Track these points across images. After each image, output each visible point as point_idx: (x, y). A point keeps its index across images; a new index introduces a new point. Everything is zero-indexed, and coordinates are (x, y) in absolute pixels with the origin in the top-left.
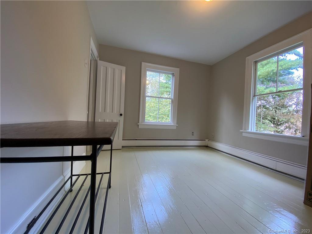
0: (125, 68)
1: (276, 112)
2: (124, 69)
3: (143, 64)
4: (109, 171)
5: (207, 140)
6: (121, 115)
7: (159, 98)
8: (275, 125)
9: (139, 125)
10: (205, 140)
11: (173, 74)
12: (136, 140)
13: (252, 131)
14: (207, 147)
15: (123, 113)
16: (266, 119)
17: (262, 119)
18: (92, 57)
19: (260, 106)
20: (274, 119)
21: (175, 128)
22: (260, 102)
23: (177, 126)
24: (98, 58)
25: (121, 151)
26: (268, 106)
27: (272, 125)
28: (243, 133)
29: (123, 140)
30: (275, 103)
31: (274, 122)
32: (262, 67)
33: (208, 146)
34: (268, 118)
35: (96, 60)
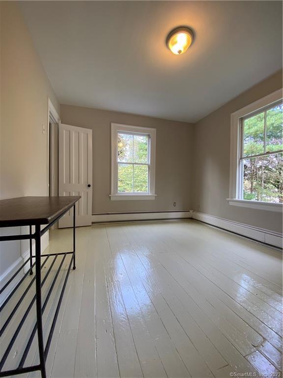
0: (91, 130)
1: (280, 173)
2: (90, 132)
3: (113, 125)
4: (73, 251)
5: (191, 211)
6: (89, 186)
7: (133, 164)
8: (279, 189)
9: (110, 197)
10: (189, 211)
11: (149, 136)
12: (108, 214)
13: (240, 199)
14: (192, 220)
15: (91, 184)
16: (269, 182)
17: (264, 183)
18: (51, 118)
19: (261, 167)
20: (278, 182)
21: (154, 198)
22: (260, 162)
23: (155, 196)
24: (59, 120)
25: (91, 227)
26: (270, 167)
27: (277, 190)
28: (230, 202)
29: (92, 215)
30: (278, 163)
31: (278, 185)
32: (260, 121)
33: (193, 217)
34: (272, 181)
35: (57, 124)
